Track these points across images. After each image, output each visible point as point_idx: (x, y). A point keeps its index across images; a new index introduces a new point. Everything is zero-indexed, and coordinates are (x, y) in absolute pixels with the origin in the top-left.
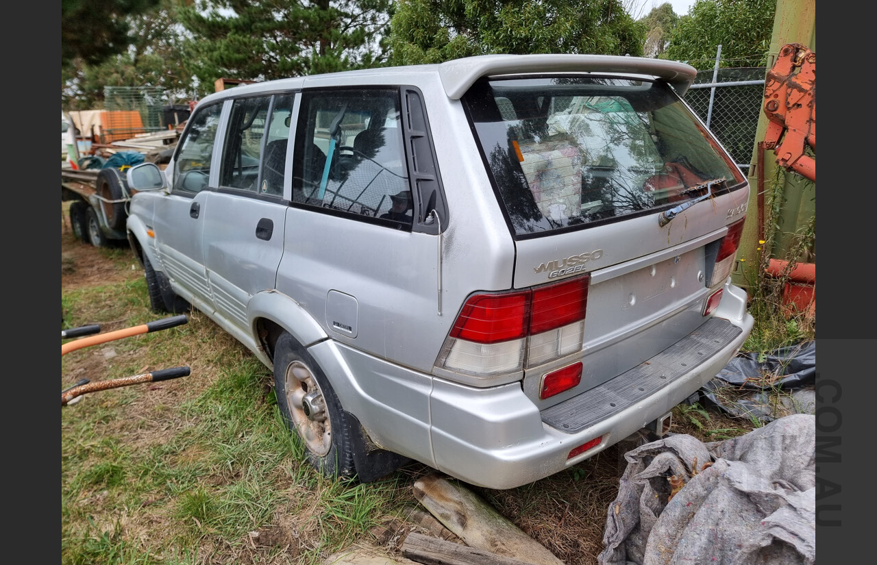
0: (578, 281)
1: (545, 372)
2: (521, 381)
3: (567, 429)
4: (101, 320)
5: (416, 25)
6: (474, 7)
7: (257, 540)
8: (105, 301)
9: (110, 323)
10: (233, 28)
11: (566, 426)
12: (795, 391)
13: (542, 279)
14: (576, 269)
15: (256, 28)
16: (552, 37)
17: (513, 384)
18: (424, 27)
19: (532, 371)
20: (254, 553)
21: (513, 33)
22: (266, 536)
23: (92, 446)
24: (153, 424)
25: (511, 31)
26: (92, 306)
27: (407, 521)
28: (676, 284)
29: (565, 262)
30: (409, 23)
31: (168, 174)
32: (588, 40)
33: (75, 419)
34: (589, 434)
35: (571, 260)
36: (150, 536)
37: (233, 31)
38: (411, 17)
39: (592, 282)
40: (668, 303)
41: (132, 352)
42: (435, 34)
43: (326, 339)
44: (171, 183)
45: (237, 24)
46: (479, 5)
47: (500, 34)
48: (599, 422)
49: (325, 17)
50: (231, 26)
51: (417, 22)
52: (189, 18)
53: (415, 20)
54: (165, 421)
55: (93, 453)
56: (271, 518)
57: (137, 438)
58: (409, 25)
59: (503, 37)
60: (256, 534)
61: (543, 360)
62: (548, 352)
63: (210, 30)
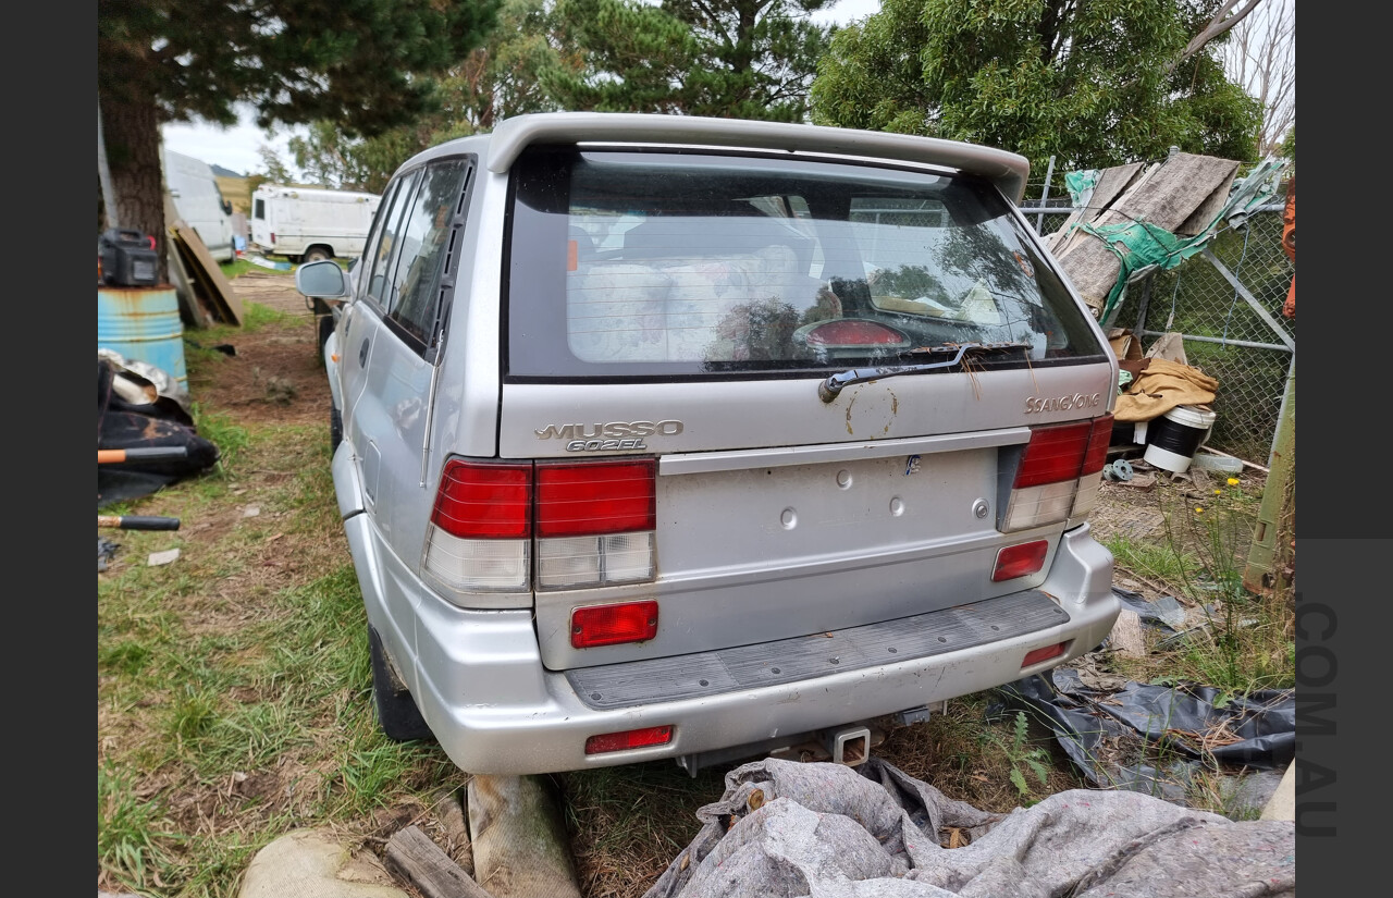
0: (629, 465)
1: (576, 603)
2: (533, 609)
3: (596, 702)
4: (276, 469)
5: (844, 95)
6: (935, 68)
7: (239, 785)
8: (296, 445)
9: (283, 474)
10: (607, 97)
11: (596, 697)
12: (1251, 770)
13: (555, 449)
14: (623, 444)
15: (636, 97)
16: (1064, 116)
17: (515, 612)
18: (856, 98)
19: (547, 596)
20: (225, 801)
21: (994, 108)
22: (253, 784)
23: (142, 620)
24: (235, 609)
25: (989, 106)
26: (277, 449)
27: (433, 810)
28: (905, 511)
29: (598, 430)
30: (834, 92)
31: (354, 278)
32: (1135, 123)
33: (153, 583)
34: (628, 717)
35: (610, 428)
36: (119, 743)
37: (607, 101)
38: (838, 83)
39: (663, 472)
40: (888, 540)
41: (278, 514)
42: (873, 107)
43: (361, 512)
44: (355, 290)
45: (612, 90)
46: (943, 64)
47: (971, 111)
48: (656, 702)
49: (737, 83)
50: (604, 95)
51: (847, 90)
52: (552, 83)
53: (845, 87)
54: (253, 608)
55: (137, 629)
56: (273, 761)
57: (203, 622)
58: (834, 95)
59: (977, 114)
60: (242, 777)
61: (573, 582)
62: (585, 571)
63: (577, 100)
